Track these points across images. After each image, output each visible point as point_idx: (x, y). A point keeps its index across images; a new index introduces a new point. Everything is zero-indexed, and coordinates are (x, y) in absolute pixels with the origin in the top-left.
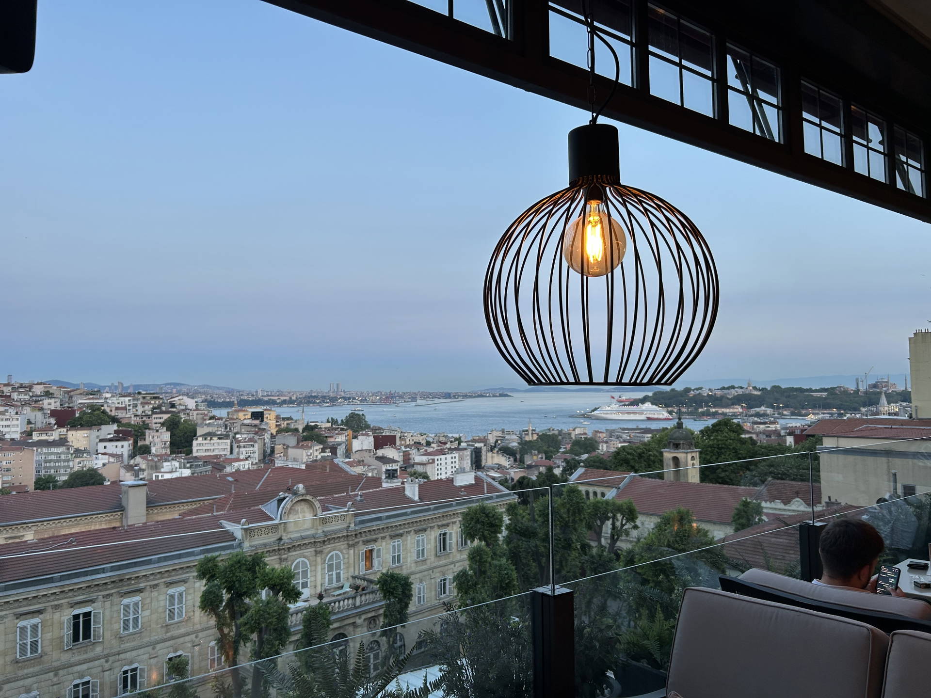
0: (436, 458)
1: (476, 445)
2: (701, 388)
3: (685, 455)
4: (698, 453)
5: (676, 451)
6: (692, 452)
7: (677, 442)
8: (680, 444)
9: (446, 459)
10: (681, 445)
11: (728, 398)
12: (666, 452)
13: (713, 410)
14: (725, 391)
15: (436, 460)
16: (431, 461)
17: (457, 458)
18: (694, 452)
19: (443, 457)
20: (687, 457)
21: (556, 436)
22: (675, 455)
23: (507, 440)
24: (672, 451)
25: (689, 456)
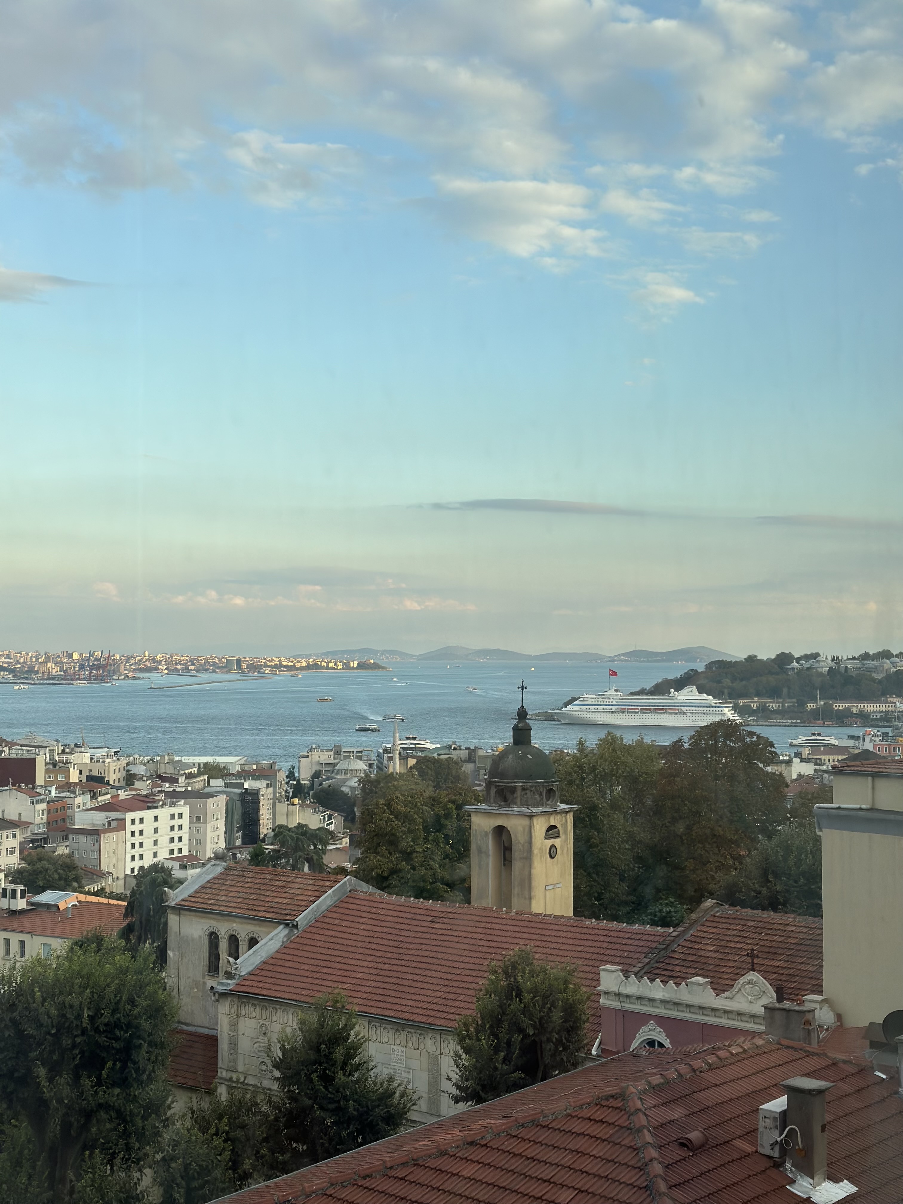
0: (129, 816)
1: (246, 786)
2: (816, 656)
3: (525, 822)
4: (570, 817)
5: (503, 811)
6: (550, 813)
7: (507, 783)
8: (513, 790)
9: (156, 818)
10: (519, 793)
11: (874, 680)
12: (477, 812)
13: (840, 706)
14: (871, 663)
15: (128, 822)
16: (114, 824)
17: (186, 816)
18: (556, 812)
19: (147, 815)
20: (531, 827)
21: (458, 763)
22: (499, 822)
23: (339, 772)
24: (494, 809)
25: (540, 826)
